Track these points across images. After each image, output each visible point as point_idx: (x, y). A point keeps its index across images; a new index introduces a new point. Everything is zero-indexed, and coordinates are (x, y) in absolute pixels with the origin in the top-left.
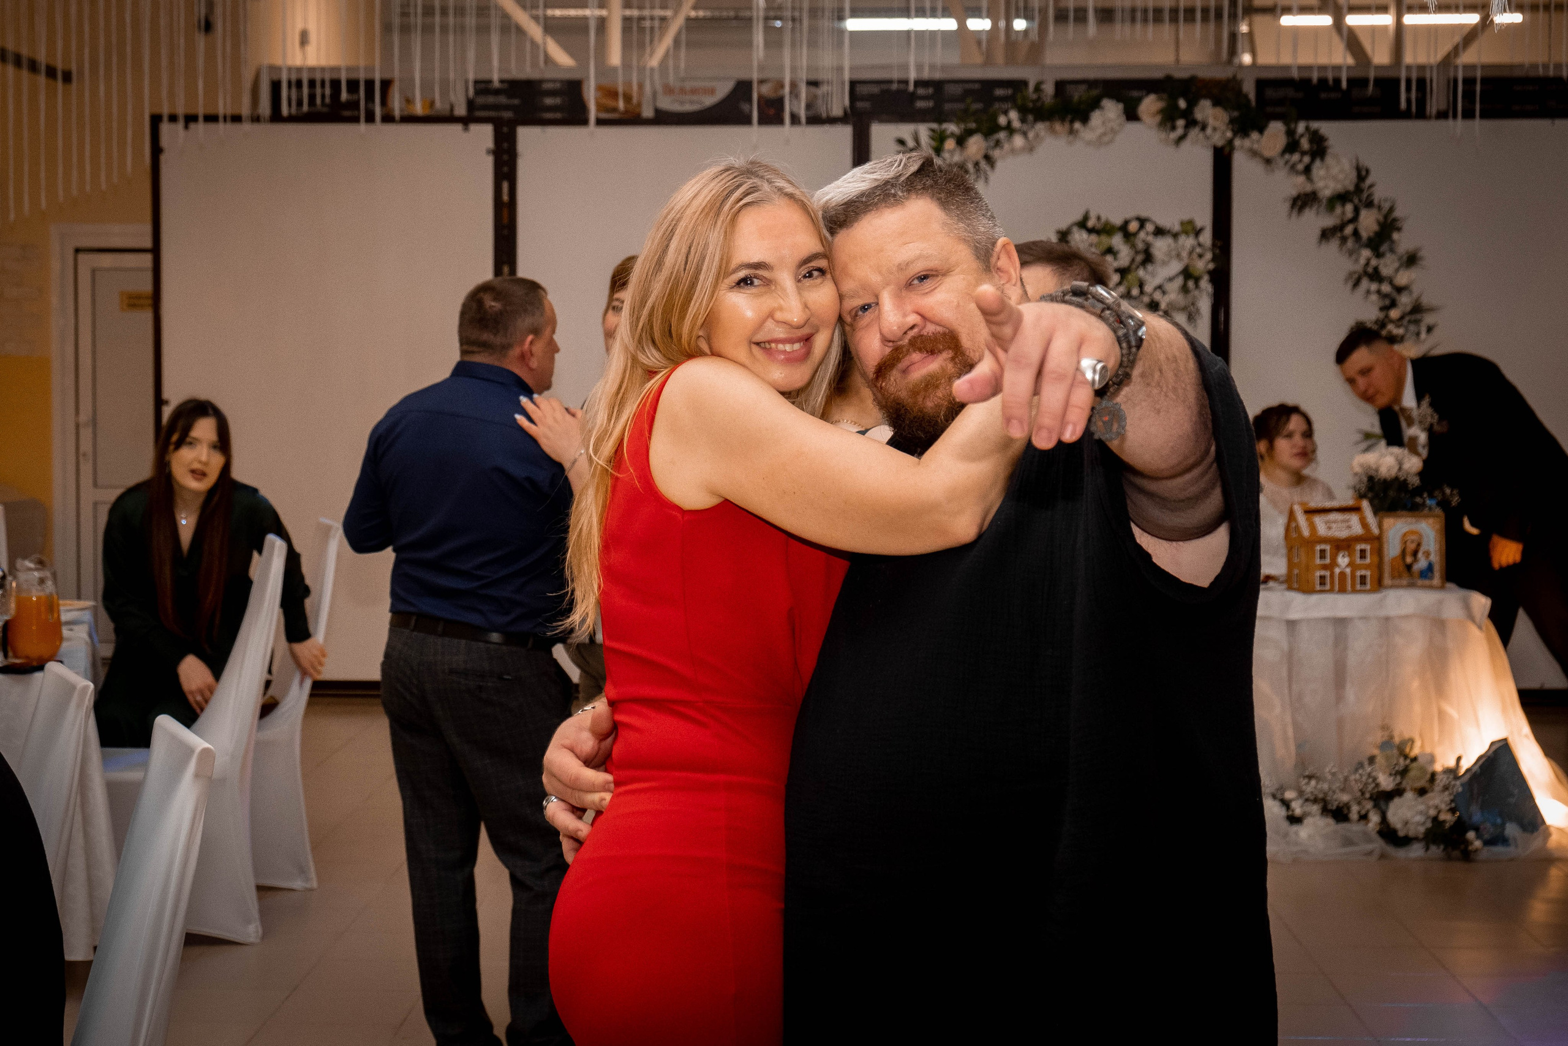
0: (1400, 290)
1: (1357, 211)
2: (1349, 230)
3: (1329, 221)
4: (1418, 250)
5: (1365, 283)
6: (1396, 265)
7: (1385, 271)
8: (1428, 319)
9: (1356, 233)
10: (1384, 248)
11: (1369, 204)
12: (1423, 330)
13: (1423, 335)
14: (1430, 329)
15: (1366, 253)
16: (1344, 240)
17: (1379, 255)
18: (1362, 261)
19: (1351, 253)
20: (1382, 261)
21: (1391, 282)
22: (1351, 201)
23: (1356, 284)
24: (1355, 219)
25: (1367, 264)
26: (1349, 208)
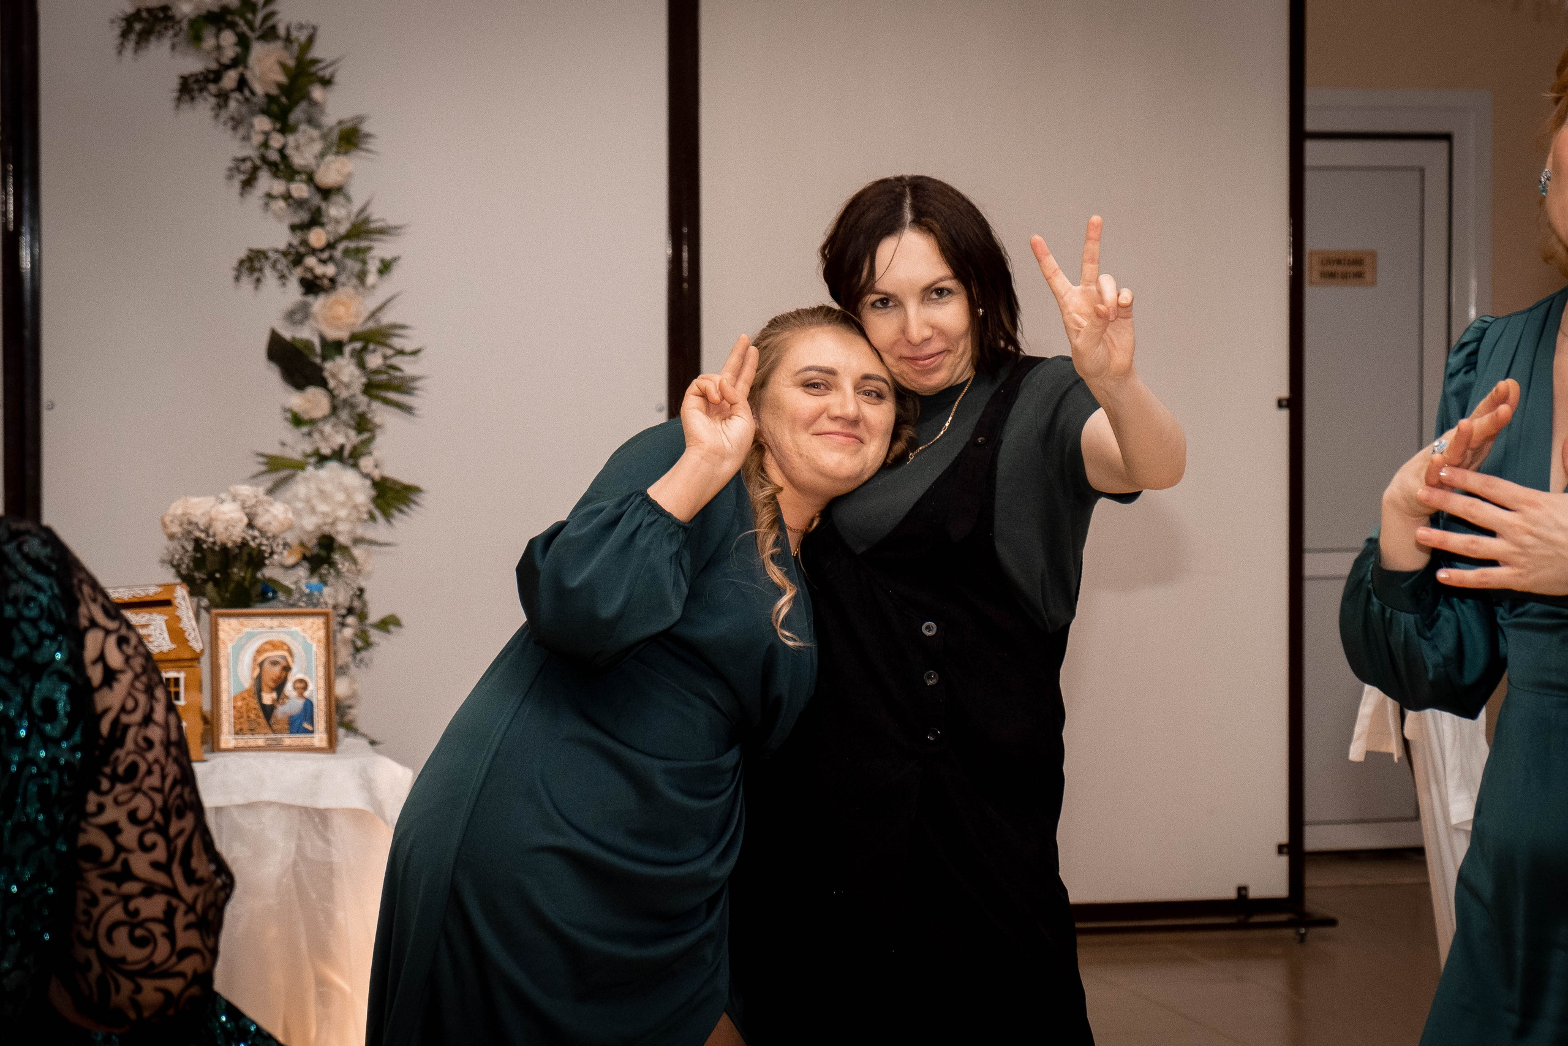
0: (326, 193)
1: (244, 43)
2: (230, 79)
3: (193, 64)
4: (361, 119)
5: (266, 182)
6: (318, 147)
7: (298, 160)
8: (381, 250)
9: (242, 83)
10: (297, 114)
11: (269, 34)
12: (373, 266)
13: (372, 278)
14: (385, 267)
15: (262, 123)
16: (223, 98)
17: (285, 128)
18: (257, 139)
19: (236, 123)
20: (291, 140)
21: (310, 179)
22: (232, 26)
23: (248, 183)
24: (239, 61)
25: (265, 145)
26: (228, 38)
